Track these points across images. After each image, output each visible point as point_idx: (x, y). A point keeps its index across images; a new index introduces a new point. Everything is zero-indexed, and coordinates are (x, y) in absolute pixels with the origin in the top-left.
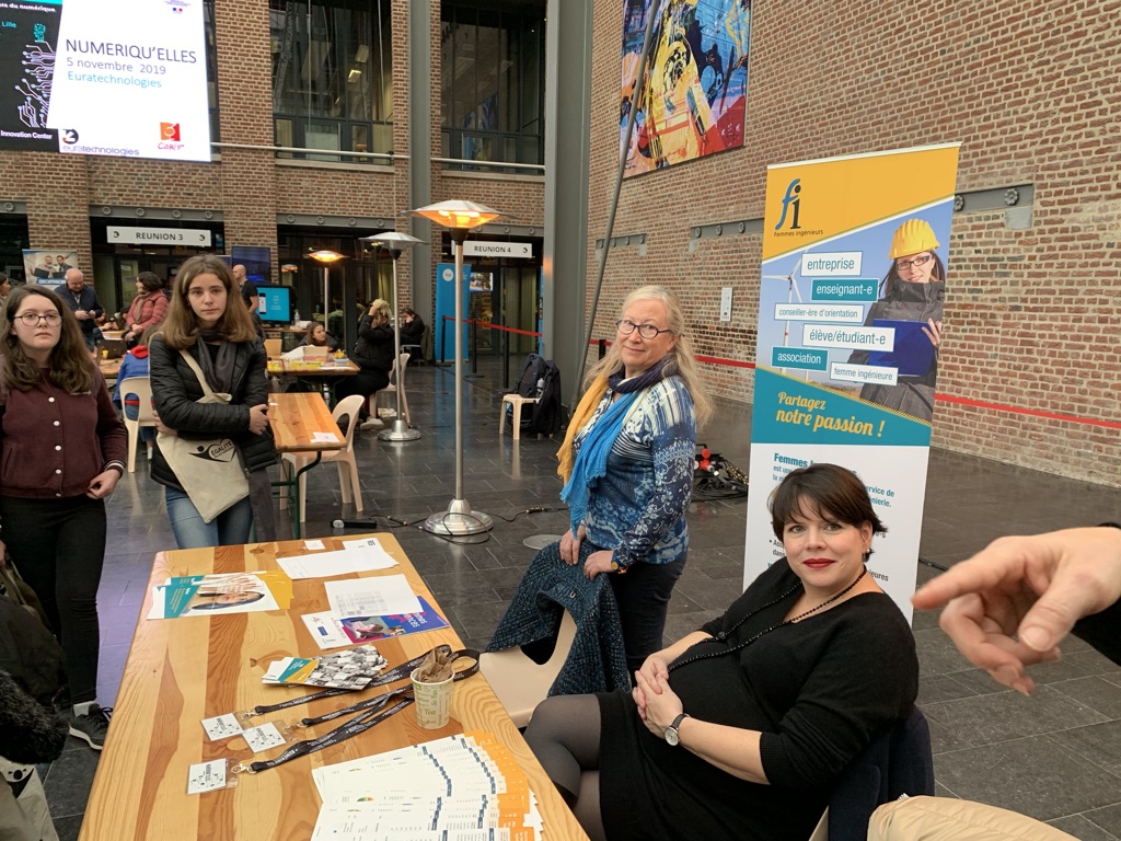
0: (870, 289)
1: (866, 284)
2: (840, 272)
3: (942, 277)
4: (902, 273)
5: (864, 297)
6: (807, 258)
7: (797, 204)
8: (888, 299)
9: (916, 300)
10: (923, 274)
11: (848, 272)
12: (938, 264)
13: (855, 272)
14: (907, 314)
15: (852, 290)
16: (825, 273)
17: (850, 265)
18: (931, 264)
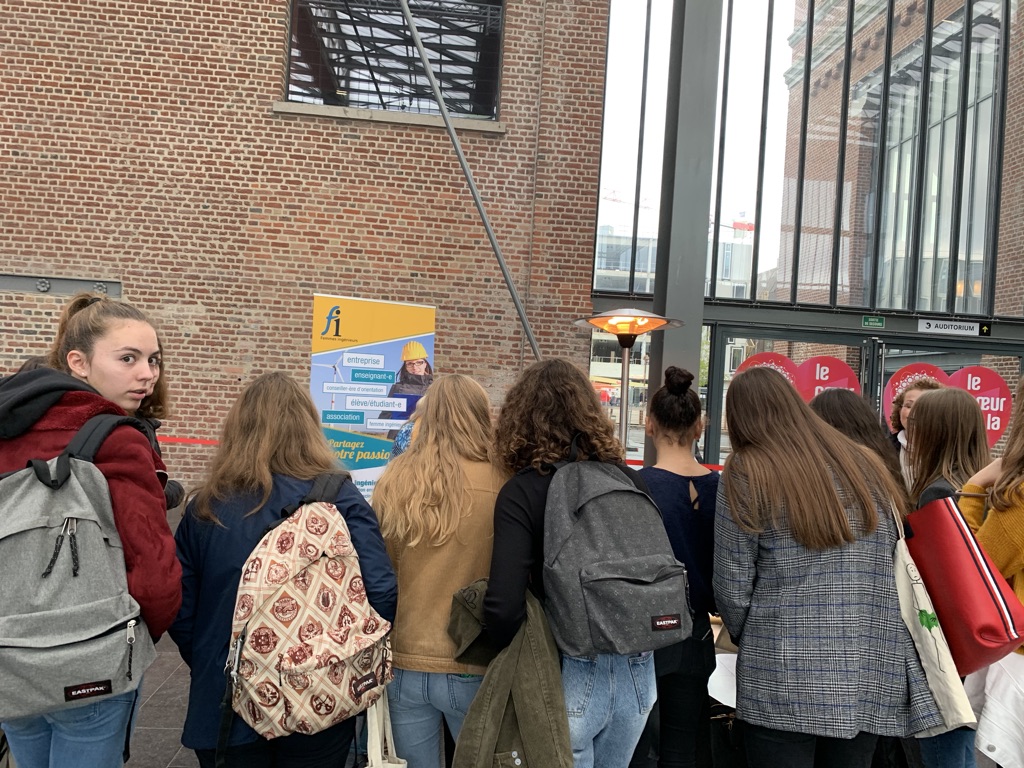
0: (390, 377)
1: (388, 373)
2: (370, 366)
3: (430, 372)
4: (409, 369)
5: (387, 381)
6: (346, 356)
7: (338, 321)
8: (402, 383)
9: (417, 384)
10: (420, 370)
11: (376, 366)
12: (428, 367)
13: (381, 366)
14: (412, 391)
15: (379, 377)
16: (360, 365)
17: (377, 362)
18: (424, 365)
